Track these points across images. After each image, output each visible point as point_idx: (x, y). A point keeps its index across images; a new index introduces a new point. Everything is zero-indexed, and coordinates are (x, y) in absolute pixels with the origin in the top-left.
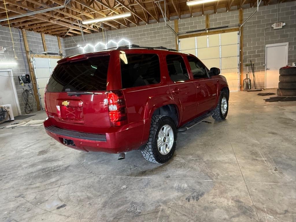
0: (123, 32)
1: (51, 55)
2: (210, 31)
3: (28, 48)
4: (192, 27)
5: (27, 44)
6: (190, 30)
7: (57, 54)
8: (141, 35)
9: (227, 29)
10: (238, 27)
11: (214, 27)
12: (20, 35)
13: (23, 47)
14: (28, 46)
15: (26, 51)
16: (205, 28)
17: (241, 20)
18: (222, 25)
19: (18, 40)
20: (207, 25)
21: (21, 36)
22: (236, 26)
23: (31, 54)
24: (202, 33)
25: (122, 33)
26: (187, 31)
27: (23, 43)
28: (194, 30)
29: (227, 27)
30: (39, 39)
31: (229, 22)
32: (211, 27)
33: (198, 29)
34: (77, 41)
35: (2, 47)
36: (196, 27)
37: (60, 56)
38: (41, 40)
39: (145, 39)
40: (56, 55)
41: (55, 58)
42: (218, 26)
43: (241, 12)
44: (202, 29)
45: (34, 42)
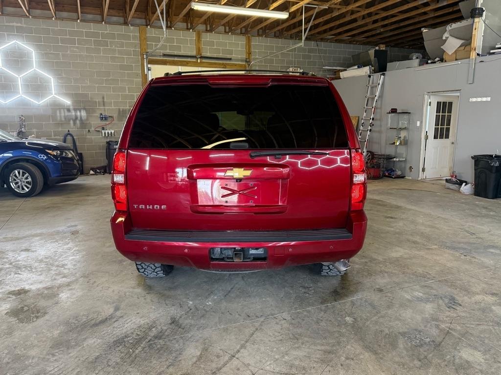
0: (15, 24)
2: (203, 61)
4: (171, 47)
6: (168, 52)
8: (63, 41)
9: (228, 62)
10: (244, 63)
11: (208, 55)
16: (194, 53)
17: (249, 53)
18: (221, 55)
20: (199, 50)
22: (242, 61)
24: (190, 62)
25: (13, 26)
26: (162, 52)
28: (176, 53)
29: (230, 59)
31: (231, 52)
32: (204, 54)
33: (182, 53)
36: (179, 48)
42: (215, 55)
43: (249, 41)
44: (189, 54)
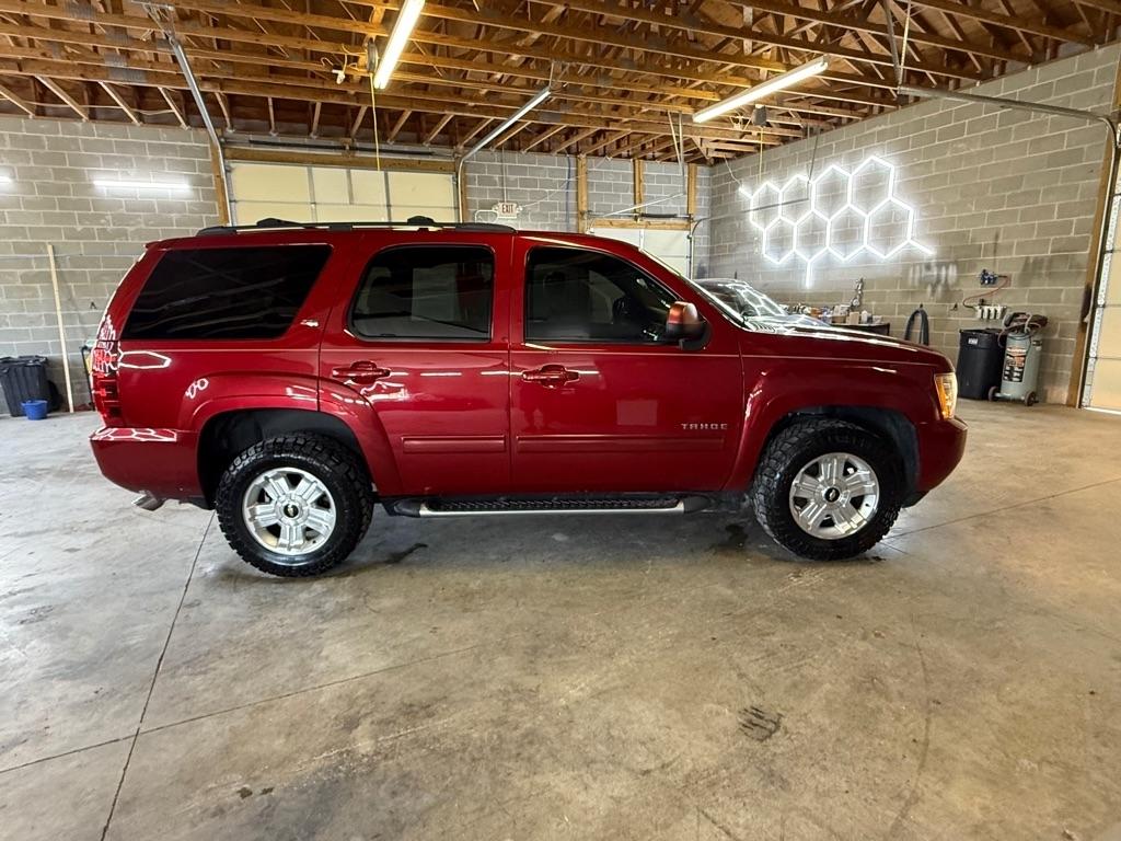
0: (878, 128)
1: (652, 221)
3: (585, 204)
5: (584, 193)
7: (674, 216)
8: (944, 135)
12: (569, 171)
13: (572, 202)
14: (585, 198)
15: (578, 210)
19: (562, 183)
21: (573, 174)
23: (589, 218)
25: (875, 132)
27: (572, 191)
30: (625, 177)
34: (739, 175)
35: (515, 205)
37: (685, 222)
38: (632, 178)
39: (957, 150)
40: (671, 220)
41: (665, 229)
45: (609, 187)
